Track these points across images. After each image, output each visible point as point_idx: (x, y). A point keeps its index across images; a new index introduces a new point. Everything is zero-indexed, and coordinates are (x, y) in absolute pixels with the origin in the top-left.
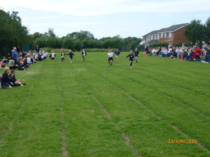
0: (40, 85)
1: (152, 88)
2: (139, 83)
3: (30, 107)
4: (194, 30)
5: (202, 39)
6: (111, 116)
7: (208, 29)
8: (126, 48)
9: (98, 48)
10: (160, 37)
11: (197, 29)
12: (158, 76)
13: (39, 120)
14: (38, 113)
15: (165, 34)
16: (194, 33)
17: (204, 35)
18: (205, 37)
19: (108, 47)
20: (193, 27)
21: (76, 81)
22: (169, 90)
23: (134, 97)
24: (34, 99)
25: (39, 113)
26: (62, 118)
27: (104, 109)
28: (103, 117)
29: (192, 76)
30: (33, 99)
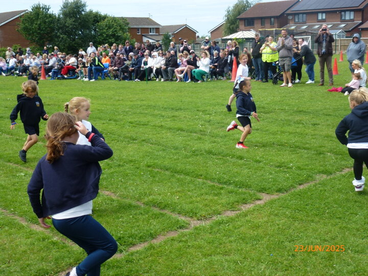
4: (40, 24)
5: (56, 39)
7: (65, 23)
11: (45, 23)
16: (39, 29)
17: (58, 34)
18: (62, 36)
20: (37, 19)
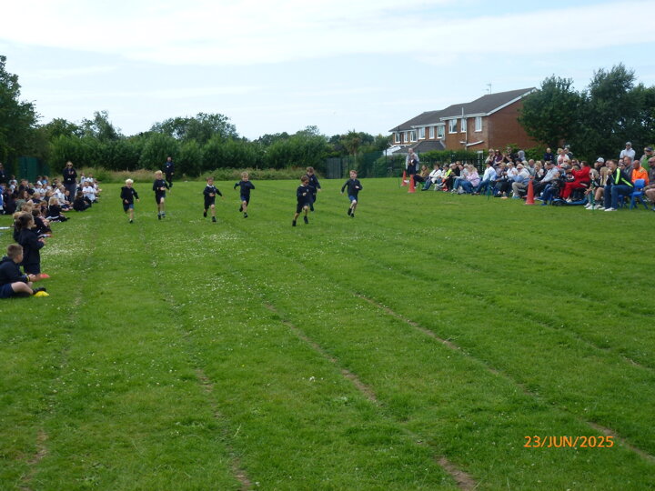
0: (102, 293)
1: (475, 297)
2: (426, 279)
3: (93, 371)
4: (553, 110)
5: (578, 135)
6: (378, 397)
7: (595, 107)
8: (342, 167)
9: (254, 167)
10: (447, 132)
11: (561, 107)
12: (476, 256)
13: (136, 415)
14: (125, 390)
15: (464, 124)
16: (551, 118)
17: (582, 126)
18: (587, 129)
19: (287, 162)
20: (549, 102)
21: (218, 275)
22: (532, 301)
23: (428, 328)
24: (99, 341)
25: (127, 390)
26: (214, 407)
27: (347, 372)
28: (351, 400)
29: (583, 253)
30: (93, 340)
